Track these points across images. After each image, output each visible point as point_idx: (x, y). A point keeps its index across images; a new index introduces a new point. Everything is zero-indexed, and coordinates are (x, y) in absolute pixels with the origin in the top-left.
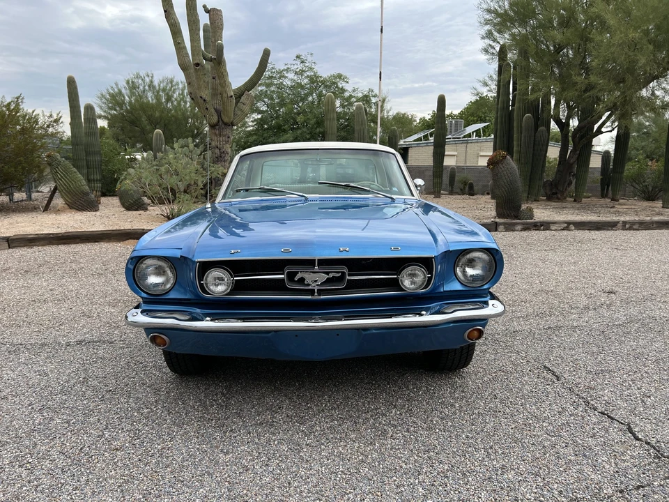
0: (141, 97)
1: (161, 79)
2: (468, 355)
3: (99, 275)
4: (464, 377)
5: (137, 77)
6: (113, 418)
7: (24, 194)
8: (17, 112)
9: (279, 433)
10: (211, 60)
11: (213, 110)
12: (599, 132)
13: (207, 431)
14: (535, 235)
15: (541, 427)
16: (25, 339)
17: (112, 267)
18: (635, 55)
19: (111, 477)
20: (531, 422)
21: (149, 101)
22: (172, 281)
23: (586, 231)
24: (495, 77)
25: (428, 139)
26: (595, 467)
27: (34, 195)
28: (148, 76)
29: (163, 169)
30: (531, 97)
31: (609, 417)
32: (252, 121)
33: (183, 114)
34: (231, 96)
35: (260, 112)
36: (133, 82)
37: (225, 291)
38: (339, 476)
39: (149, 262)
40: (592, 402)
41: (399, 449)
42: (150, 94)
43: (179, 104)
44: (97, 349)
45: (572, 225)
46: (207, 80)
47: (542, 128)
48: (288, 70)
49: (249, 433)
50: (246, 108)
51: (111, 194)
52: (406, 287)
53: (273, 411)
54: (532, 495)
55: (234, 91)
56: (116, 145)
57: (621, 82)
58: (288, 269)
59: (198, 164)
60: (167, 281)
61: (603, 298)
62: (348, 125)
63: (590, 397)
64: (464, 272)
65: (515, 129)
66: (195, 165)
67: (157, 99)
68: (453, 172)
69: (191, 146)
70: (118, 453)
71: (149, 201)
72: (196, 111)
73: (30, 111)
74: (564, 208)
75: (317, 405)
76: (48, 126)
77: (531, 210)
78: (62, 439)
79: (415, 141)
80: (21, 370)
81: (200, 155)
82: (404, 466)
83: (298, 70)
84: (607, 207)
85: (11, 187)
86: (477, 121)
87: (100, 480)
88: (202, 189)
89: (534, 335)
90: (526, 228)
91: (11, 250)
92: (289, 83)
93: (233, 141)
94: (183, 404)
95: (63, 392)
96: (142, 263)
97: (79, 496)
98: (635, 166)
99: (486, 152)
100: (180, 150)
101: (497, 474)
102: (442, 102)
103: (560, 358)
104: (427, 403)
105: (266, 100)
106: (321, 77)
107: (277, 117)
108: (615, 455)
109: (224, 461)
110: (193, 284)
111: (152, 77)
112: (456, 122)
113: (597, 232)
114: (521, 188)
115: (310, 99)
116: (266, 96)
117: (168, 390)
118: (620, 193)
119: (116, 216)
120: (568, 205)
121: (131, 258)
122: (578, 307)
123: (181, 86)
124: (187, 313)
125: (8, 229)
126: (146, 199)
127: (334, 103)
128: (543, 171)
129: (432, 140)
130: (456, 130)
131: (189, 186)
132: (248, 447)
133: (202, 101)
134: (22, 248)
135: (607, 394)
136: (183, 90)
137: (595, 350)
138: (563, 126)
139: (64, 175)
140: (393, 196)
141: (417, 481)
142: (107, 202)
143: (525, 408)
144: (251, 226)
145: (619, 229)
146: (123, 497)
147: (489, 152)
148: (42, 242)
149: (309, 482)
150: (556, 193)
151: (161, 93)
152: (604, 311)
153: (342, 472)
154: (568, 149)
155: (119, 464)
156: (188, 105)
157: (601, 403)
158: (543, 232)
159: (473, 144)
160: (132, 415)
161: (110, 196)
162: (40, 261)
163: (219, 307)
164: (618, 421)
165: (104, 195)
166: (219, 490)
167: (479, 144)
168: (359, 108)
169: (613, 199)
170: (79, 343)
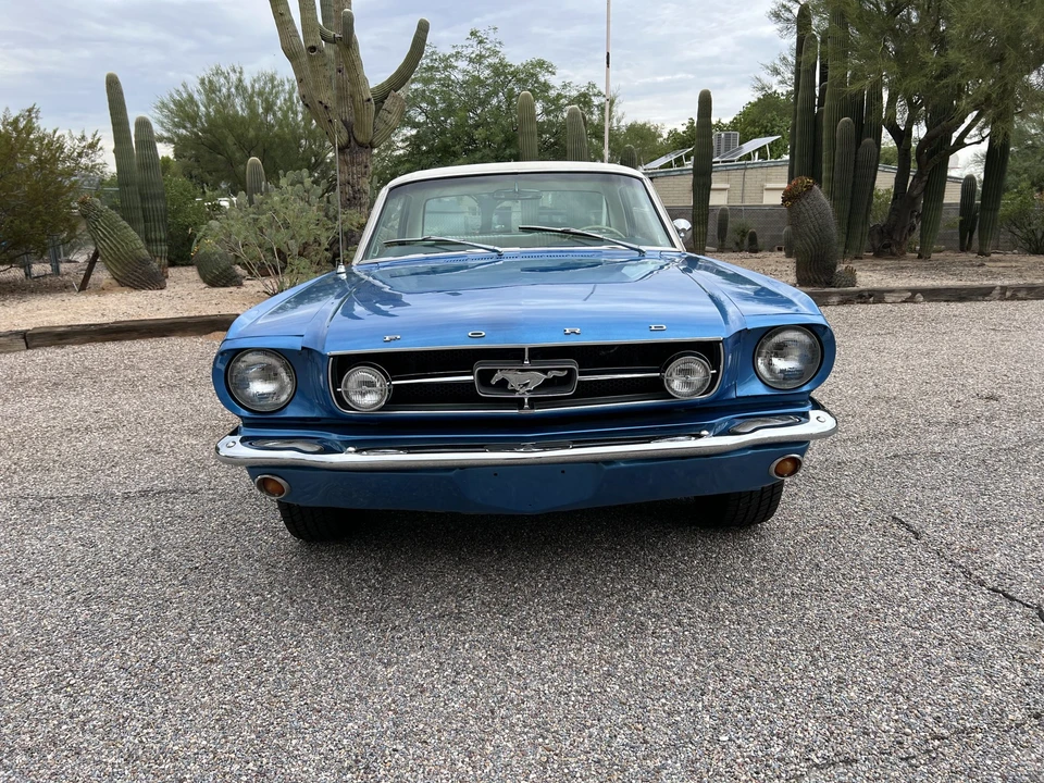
0: (225, 106)
1: (255, 76)
2: (771, 501)
3: (172, 387)
4: (763, 537)
5: (217, 73)
6: (203, 611)
7: (48, 265)
8: (29, 134)
9: (471, 631)
10: (333, 41)
11: (340, 124)
12: (960, 144)
13: (354, 630)
14: (860, 310)
15: (897, 614)
16: (57, 490)
17: (190, 374)
18: (1022, 15)
19: (203, 706)
20: (878, 606)
21: (237, 111)
22: (289, 390)
23: (942, 303)
24: (792, 60)
25: (683, 165)
26: (991, 676)
27: (64, 267)
28: (235, 72)
29: (264, 219)
30: (852, 89)
31: (1006, 596)
32: (403, 141)
33: (293, 132)
34: (369, 100)
35: (415, 125)
36: (210, 82)
37: (376, 404)
38: (573, 699)
39: (251, 358)
40: (975, 573)
41: (667, 653)
42: (238, 101)
43: (285, 115)
44: (172, 503)
45: (919, 295)
46: (328, 74)
47: (869, 140)
48: (457, 55)
49: (423, 632)
50: (393, 119)
51: (184, 263)
52: (675, 392)
53: (460, 596)
54: (892, 724)
55: (372, 90)
56: (189, 184)
57: (996, 61)
58: (480, 365)
59: (319, 209)
60: (282, 389)
61: (980, 407)
62: (555, 143)
63: (973, 564)
64: (769, 365)
65: (824, 143)
66: (314, 213)
67: (249, 108)
68: (724, 214)
69: (308, 181)
70: (213, 666)
71: (244, 272)
72: (313, 127)
73: (50, 131)
74: (902, 268)
75: (529, 585)
76: (80, 155)
77: (852, 272)
78: (123, 647)
79: (661, 167)
80: (53, 538)
81: (322, 196)
82: (678, 681)
83: (473, 56)
84: (972, 265)
85: (26, 253)
86: (760, 133)
87: (187, 711)
88: (327, 250)
89: (872, 467)
90: (847, 300)
91: (30, 352)
92: (460, 77)
93: (374, 174)
94: (314, 586)
95: (121, 571)
96: (238, 360)
97: (153, 738)
98: (1014, 199)
99: (776, 182)
100: (290, 188)
101: (830, 692)
102: (705, 102)
103: (917, 503)
104: (708, 580)
105: (424, 105)
106: (511, 66)
107: (443, 132)
108: (1021, 658)
109: (384, 676)
110: (325, 393)
111: (241, 73)
112: (728, 136)
113: (960, 305)
114: (836, 238)
115: (494, 101)
116: (424, 99)
117: (288, 565)
118: (993, 243)
119: (194, 295)
120: (910, 264)
121: (221, 353)
122: (939, 423)
123: (287, 87)
124: (316, 441)
125: (24, 319)
126: (239, 270)
127: (533, 107)
128: (868, 210)
129: (689, 165)
130: (727, 148)
131: (306, 245)
132: (422, 655)
133: (322, 108)
134: (48, 349)
135: (999, 559)
136: (291, 94)
137: (973, 489)
138: (902, 137)
139: (109, 232)
140: (641, 248)
141: (700, 705)
142: (178, 274)
143: (867, 585)
144: (405, 298)
145: (994, 299)
146: (225, 737)
147: (782, 182)
148: (79, 338)
149: (524, 710)
150: (889, 246)
151: (256, 99)
152: (982, 428)
153: (577, 692)
154: (909, 175)
155: (215, 684)
156: (300, 117)
157: (991, 574)
158: (873, 307)
159: (754, 170)
160: (233, 607)
161: (183, 265)
162: (76, 367)
163: (368, 430)
164: (1021, 602)
165: (173, 264)
166: (378, 724)
167: (764, 170)
168: (573, 114)
169: (981, 253)
170: (144, 493)
